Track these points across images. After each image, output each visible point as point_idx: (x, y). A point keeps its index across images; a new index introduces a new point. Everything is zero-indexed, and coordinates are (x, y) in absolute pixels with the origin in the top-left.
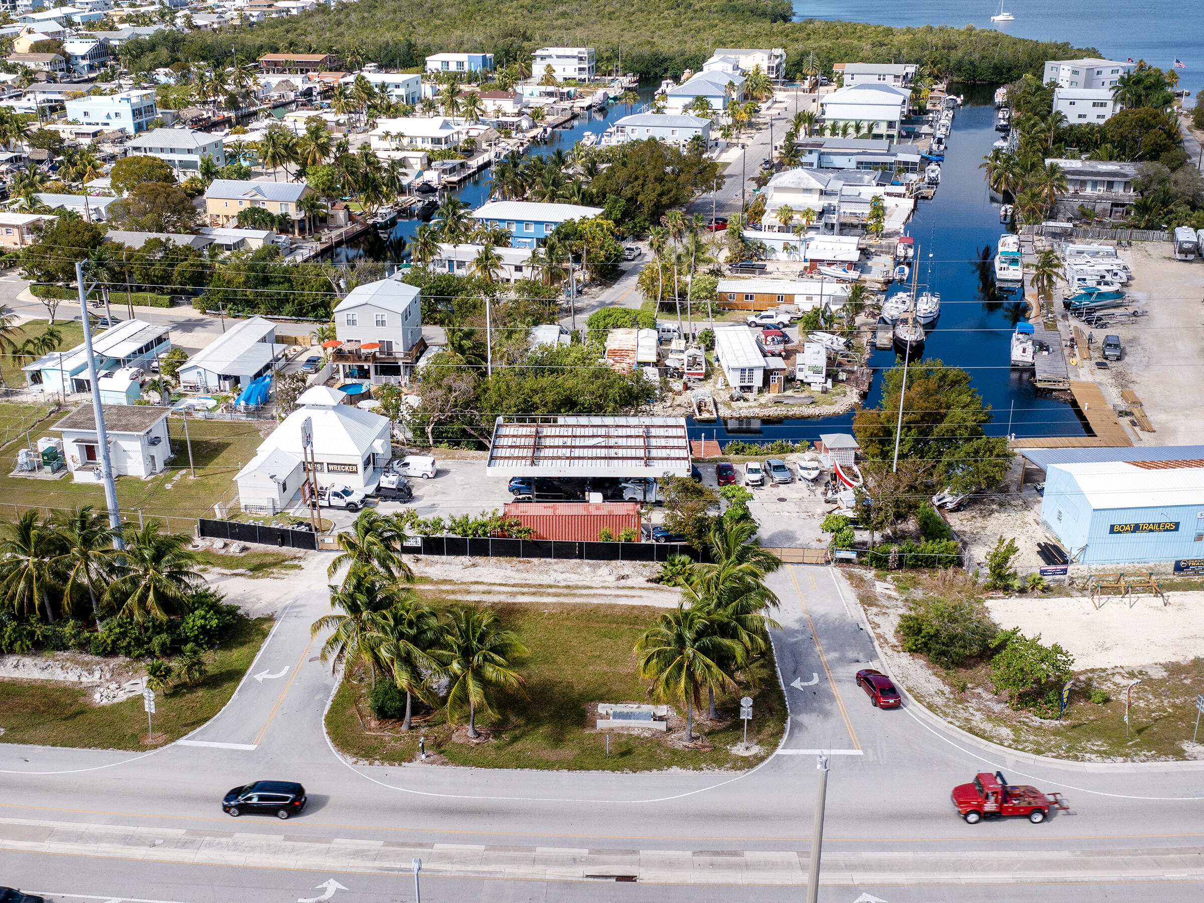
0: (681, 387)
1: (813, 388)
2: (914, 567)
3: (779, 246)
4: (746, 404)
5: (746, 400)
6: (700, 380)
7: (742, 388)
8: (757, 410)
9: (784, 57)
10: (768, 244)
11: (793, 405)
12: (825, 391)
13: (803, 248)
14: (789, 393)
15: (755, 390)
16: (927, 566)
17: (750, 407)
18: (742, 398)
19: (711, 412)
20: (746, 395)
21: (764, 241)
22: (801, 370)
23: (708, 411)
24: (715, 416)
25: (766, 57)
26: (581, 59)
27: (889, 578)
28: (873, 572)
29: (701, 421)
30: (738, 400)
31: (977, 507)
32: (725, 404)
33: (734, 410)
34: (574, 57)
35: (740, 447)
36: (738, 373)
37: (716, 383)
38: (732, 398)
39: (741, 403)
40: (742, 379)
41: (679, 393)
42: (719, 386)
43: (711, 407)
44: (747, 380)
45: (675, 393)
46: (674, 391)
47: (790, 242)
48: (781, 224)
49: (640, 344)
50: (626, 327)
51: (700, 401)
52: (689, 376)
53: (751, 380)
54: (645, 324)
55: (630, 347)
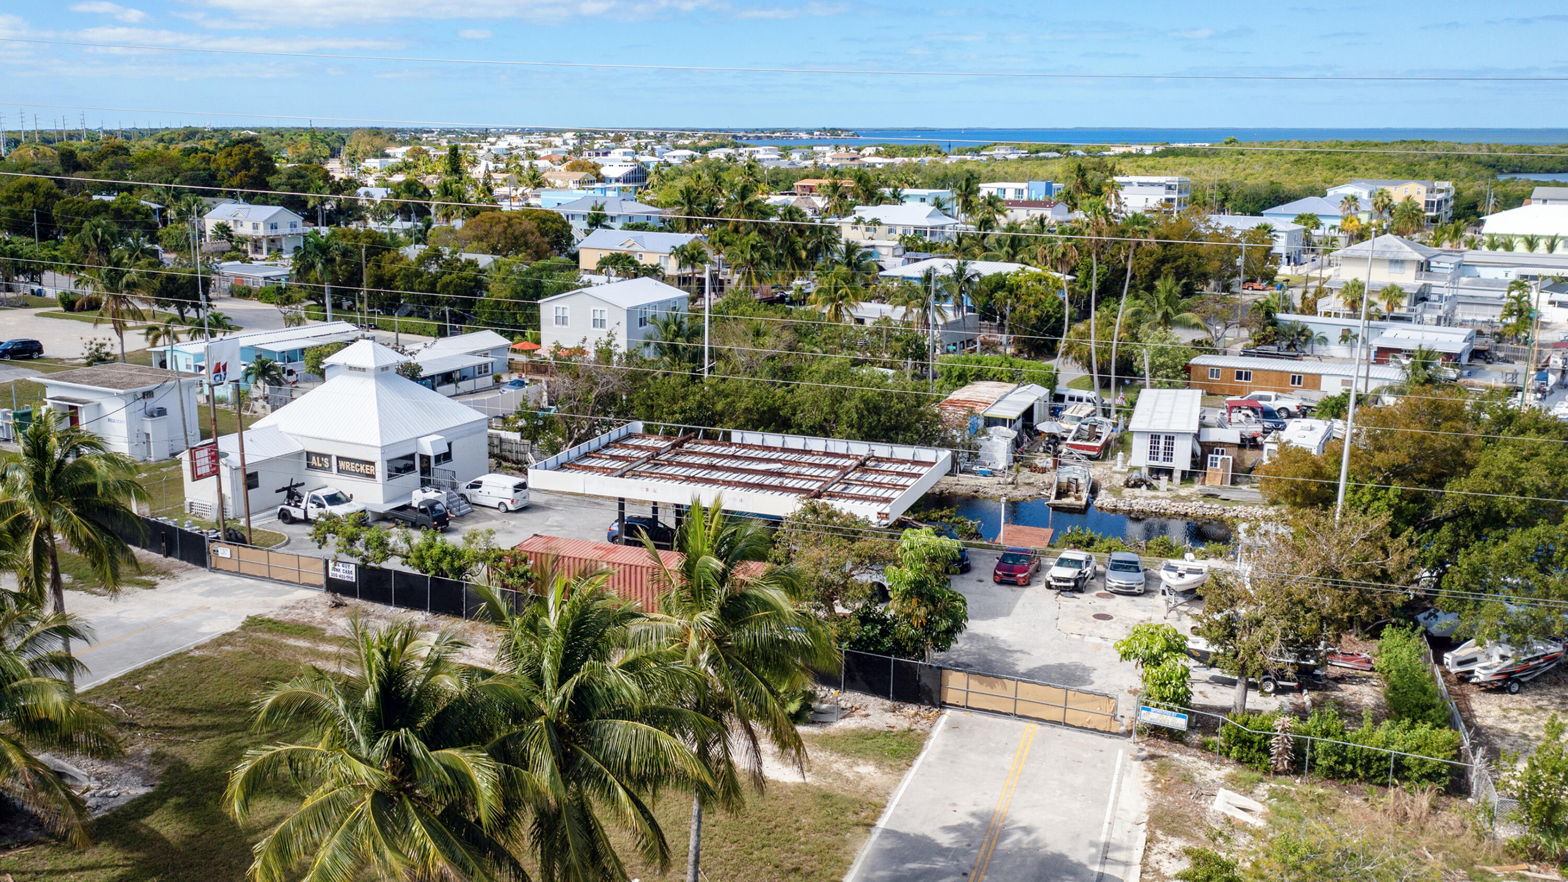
0: (1050, 464)
2: (1333, 774)
3: (1334, 334)
5: (1152, 488)
6: (1090, 458)
7: (1153, 470)
9: (1452, 192)
10: (1316, 330)
11: (1237, 503)
16: (1369, 779)
17: (1159, 498)
18: (1149, 483)
19: (1079, 498)
21: (1310, 327)
23: (1076, 496)
24: (1084, 503)
25: (1423, 189)
26: (1169, 187)
27: (1262, 789)
28: (1229, 769)
30: (1137, 486)
31: (1556, 690)
32: (1114, 490)
33: (1123, 499)
34: (1160, 185)
36: (1149, 445)
37: (1113, 464)
38: (1128, 483)
39: (1141, 493)
41: (1044, 471)
43: (1084, 492)
44: (1161, 456)
45: (1034, 469)
46: (1036, 467)
47: (1353, 329)
48: (1347, 310)
49: (1008, 398)
50: (1000, 380)
51: (1069, 482)
52: (1072, 450)
53: (1169, 455)
54: (1033, 379)
55: (985, 399)
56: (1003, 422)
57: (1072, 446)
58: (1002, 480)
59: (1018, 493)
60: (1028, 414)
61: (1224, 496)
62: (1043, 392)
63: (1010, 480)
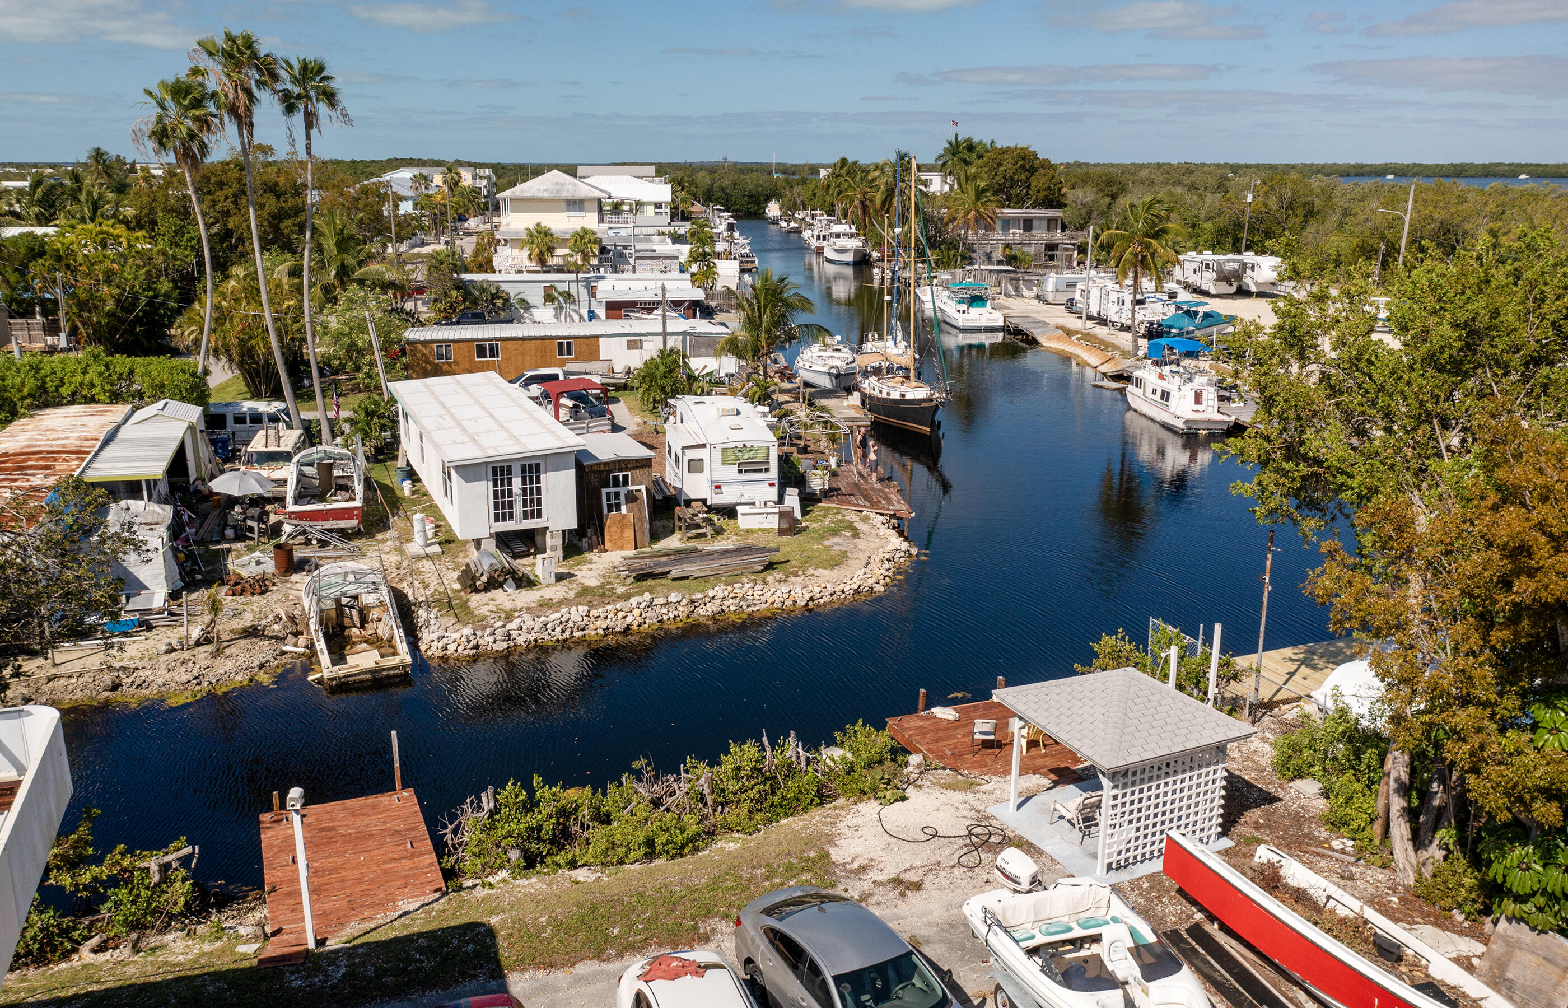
0: (269, 565)
1: (743, 522)
3: (535, 295)
4: (527, 597)
5: (525, 582)
6: (345, 534)
7: (503, 540)
8: (577, 614)
10: (511, 291)
11: (705, 579)
12: (790, 527)
13: (584, 294)
14: (674, 542)
15: (553, 542)
17: (546, 605)
18: (512, 573)
19: (384, 645)
20: (523, 565)
22: (695, 466)
23: (375, 642)
24: (404, 656)
29: (342, 687)
30: (492, 584)
32: (448, 605)
33: (481, 624)
35: (544, 816)
36: (484, 489)
37: (406, 537)
38: (470, 581)
39: (507, 597)
40: (502, 509)
41: (261, 586)
42: (416, 547)
43: (388, 626)
44: (518, 509)
45: (241, 587)
46: (239, 581)
47: (558, 285)
48: (533, 265)
49: (122, 434)
50: (92, 400)
51: (339, 606)
52: (305, 524)
53: (534, 508)
54: (159, 391)
55: (72, 443)
56: (133, 489)
57: (301, 515)
58: (173, 636)
59: (229, 665)
60: (178, 464)
61: (676, 572)
62: (194, 413)
63: (196, 633)
